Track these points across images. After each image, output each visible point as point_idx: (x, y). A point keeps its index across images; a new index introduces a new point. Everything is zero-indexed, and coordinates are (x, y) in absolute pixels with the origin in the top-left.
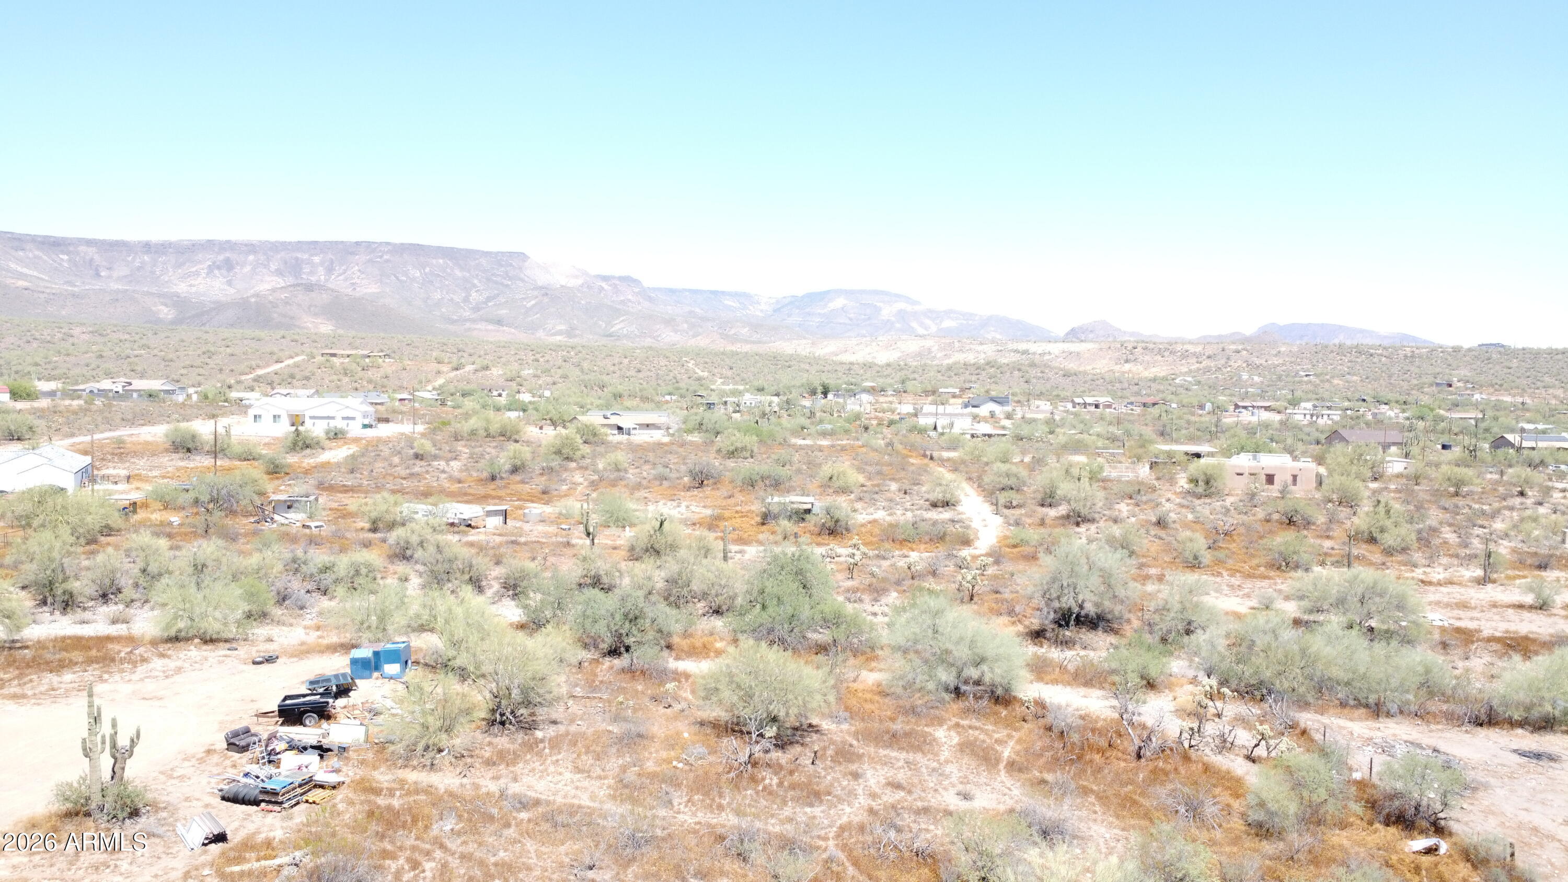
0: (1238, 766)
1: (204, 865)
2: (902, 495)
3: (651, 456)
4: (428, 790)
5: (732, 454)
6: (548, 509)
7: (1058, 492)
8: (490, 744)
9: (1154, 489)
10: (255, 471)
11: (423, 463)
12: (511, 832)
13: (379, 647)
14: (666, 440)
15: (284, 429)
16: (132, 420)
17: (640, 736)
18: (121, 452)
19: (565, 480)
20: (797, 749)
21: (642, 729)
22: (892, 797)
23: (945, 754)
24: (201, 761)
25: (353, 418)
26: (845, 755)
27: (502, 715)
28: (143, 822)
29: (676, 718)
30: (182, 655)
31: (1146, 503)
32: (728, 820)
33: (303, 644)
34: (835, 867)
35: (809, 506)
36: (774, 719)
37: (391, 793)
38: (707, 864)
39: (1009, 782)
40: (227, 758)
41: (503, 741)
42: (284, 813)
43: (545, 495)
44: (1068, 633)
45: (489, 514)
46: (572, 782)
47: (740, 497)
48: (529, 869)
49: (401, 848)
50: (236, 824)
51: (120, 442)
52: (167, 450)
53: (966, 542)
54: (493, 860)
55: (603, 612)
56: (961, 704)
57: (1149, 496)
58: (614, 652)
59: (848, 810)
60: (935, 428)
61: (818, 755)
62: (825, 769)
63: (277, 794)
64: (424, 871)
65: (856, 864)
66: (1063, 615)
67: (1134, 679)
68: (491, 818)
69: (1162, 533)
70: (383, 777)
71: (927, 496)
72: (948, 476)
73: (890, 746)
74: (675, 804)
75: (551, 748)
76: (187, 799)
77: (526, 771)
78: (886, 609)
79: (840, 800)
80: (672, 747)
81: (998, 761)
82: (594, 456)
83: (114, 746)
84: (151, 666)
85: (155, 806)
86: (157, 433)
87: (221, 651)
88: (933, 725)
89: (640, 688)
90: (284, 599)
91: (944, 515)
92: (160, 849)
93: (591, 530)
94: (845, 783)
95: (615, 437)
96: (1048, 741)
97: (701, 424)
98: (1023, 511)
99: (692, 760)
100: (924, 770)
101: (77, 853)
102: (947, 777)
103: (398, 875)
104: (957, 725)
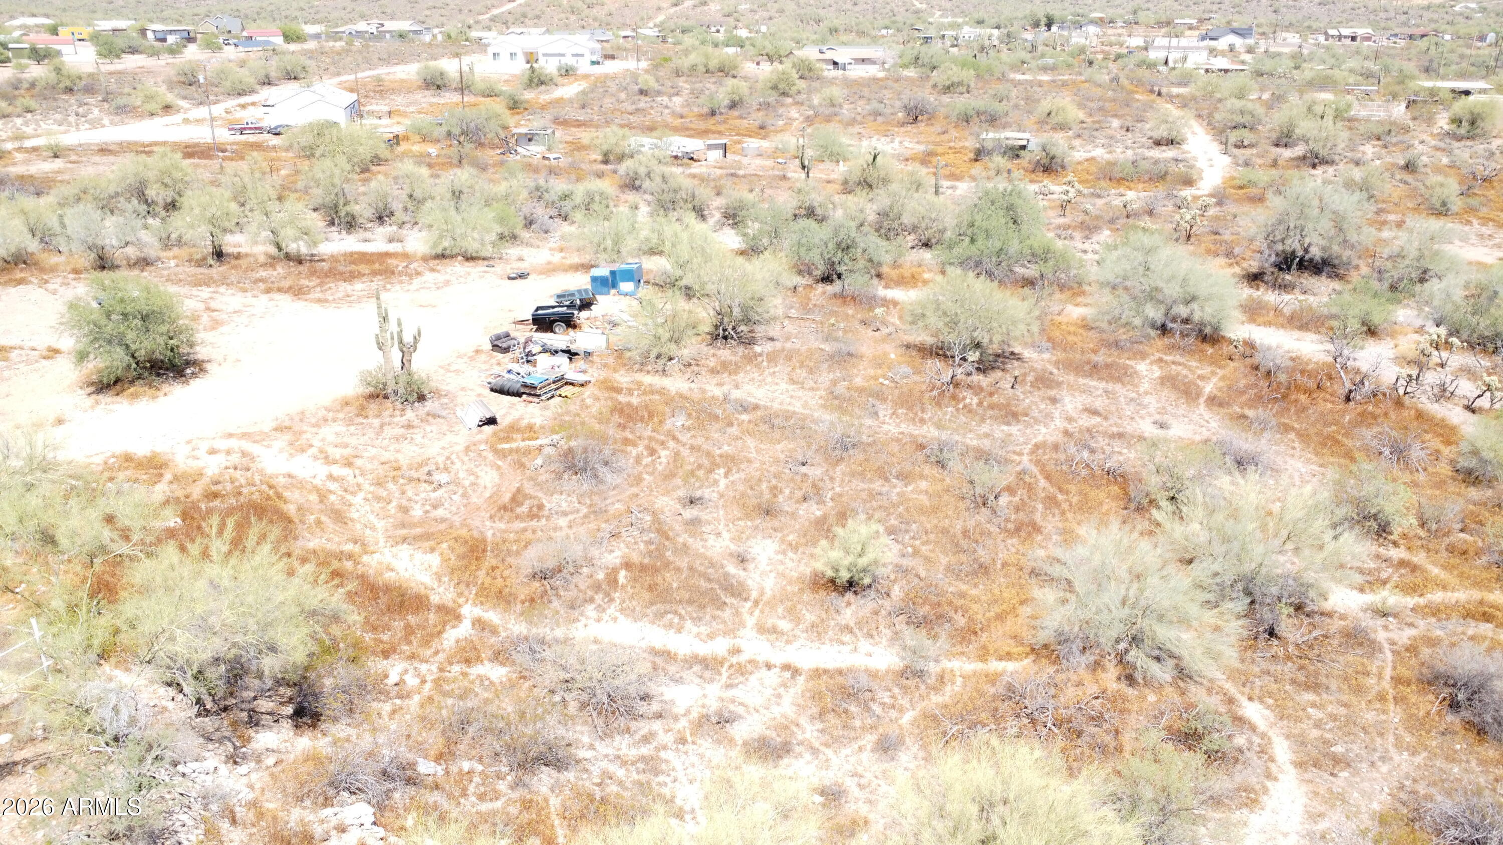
0: (1455, 414)
1: (480, 442)
2: (1123, 132)
3: (866, 92)
4: (662, 392)
5: (948, 89)
6: (765, 144)
7: (1297, 131)
8: (714, 355)
9: (1407, 130)
10: (498, 106)
11: (647, 99)
12: (734, 430)
13: (616, 267)
14: (881, 75)
15: (520, 66)
16: (388, 59)
17: (850, 355)
18: (381, 89)
19: (781, 116)
20: (998, 374)
21: (852, 349)
22: (1087, 421)
23: (1145, 386)
24: (472, 358)
25: (582, 55)
26: (1044, 381)
27: (725, 330)
28: (429, 405)
29: (883, 340)
30: (449, 269)
31: (1395, 145)
32: (929, 432)
33: (549, 263)
34: (1027, 479)
35: (1024, 143)
36: (978, 345)
37: (630, 392)
38: (908, 467)
39: (1207, 415)
40: (492, 357)
41: (725, 353)
42: (542, 404)
43: (762, 130)
44: (1288, 277)
45: (710, 147)
46: (787, 391)
47: (954, 133)
48: (749, 461)
49: (640, 438)
50: (504, 411)
51: (379, 80)
52: (420, 87)
53: (1188, 182)
54: (718, 452)
55: (817, 241)
56: (1166, 341)
57: (1400, 138)
58: (826, 279)
59: (1044, 430)
60: (1166, 63)
61: (1019, 379)
62: (1024, 393)
63: (535, 388)
64: (660, 457)
65: (1048, 477)
66: (1286, 259)
67: (1354, 325)
68: (716, 418)
69: (1409, 178)
70: (623, 378)
71: (1150, 134)
72: (1174, 112)
73: (1090, 376)
74: (881, 415)
75: (769, 361)
77: (746, 380)
78: (1097, 247)
79: (1037, 421)
80: (880, 366)
81: (1198, 395)
82: (810, 92)
83: (401, 342)
84: (424, 278)
85: (437, 393)
86: (409, 71)
87: (481, 267)
88: (1135, 358)
89: (850, 312)
90: (531, 223)
91: (1168, 153)
92: (445, 428)
93: (806, 163)
94: (1043, 406)
95: (831, 73)
96: (1253, 379)
97: (917, 58)
98: (1254, 151)
99: (897, 378)
100: (1122, 399)
101: (382, 426)
102: (1145, 407)
103: (638, 459)
104: (1161, 360)
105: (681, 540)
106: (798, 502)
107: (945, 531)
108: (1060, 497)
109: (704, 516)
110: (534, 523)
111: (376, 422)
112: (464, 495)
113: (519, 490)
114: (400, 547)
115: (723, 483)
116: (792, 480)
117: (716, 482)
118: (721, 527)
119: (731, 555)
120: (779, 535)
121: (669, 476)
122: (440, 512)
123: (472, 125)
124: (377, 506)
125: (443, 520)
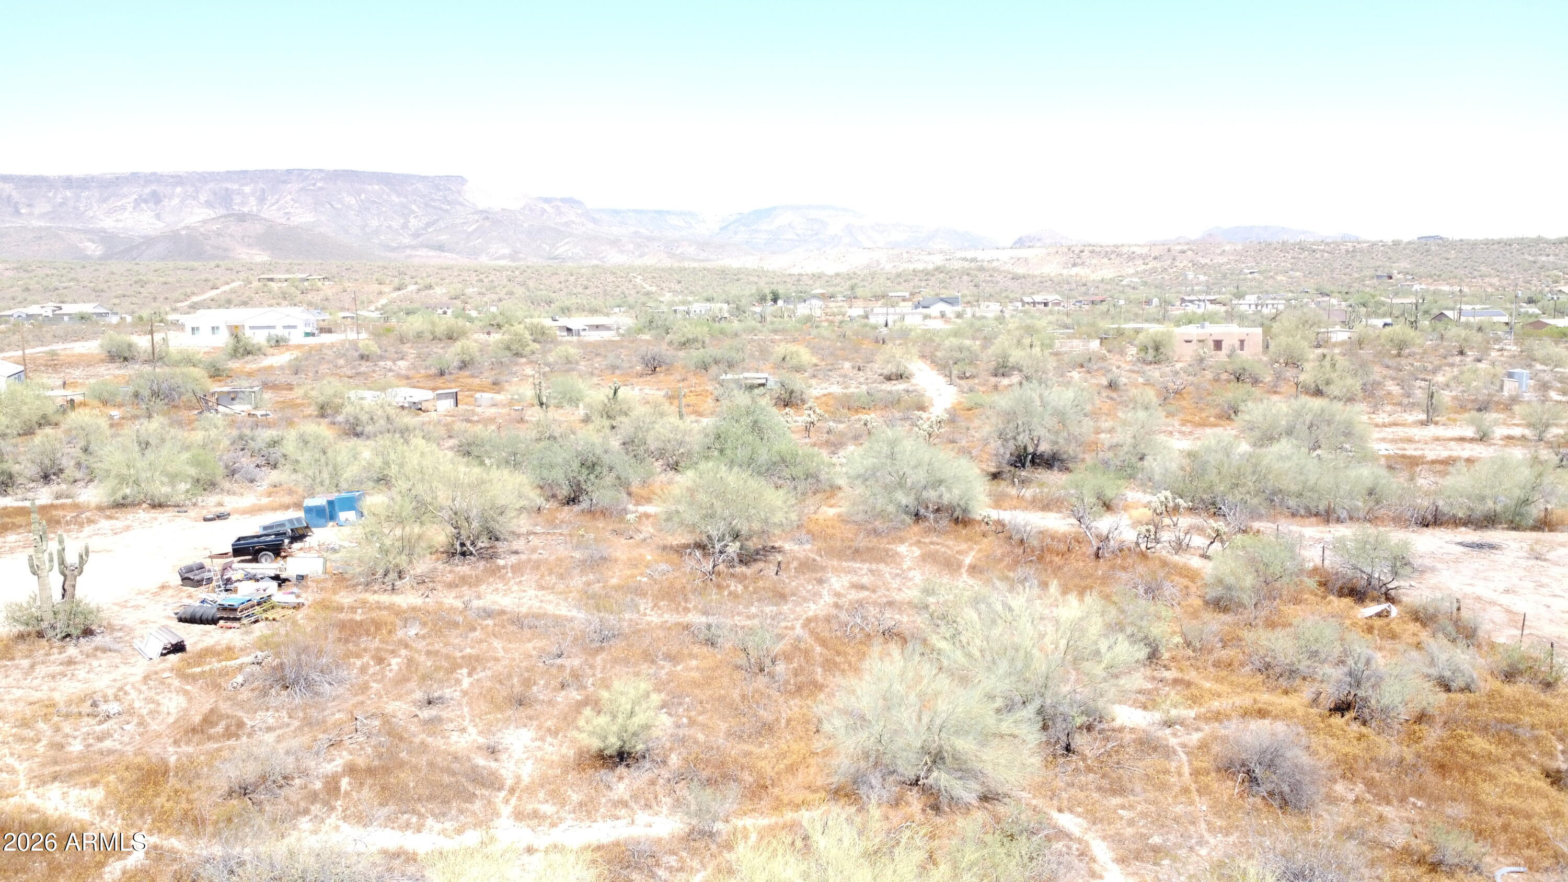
0: (1195, 562)
1: (164, 670)
2: (856, 371)
3: (602, 351)
4: (390, 608)
5: (684, 345)
6: (499, 397)
7: (1011, 360)
8: (450, 572)
9: (1104, 359)
10: (198, 373)
11: (368, 364)
12: (477, 634)
13: (334, 496)
14: (618, 338)
15: (223, 339)
16: (65, 338)
17: (604, 559)
18: (53, 364)
19: (515, 373)
20: (761, 565)
21: (605, 554)
22: (854, 595)
23: (907, 564)
24: (155, 594)
25: (295, 327)
26: (806, 566)
27: (463, 545)
28: (98, 640)
29: (638, 545)
30: (130, 516)
31: (1097, 370)
32: (696, 619)
33: (254, 505)
34: (802, 646)
35: (763, 381)
36: (736, 536)
37: (353, 609)
38: (674, 650)
39: (971, 581)
40: (182, 591)
41: (463, 568)
42: (244, 629)
43: (496, 385)
44: (1023, 473)
45: (440, 397)
46: (537, 596)
47: (693, 380)
48: (497, 660)
49: (365, 650)
50: (195, 639)
51: (53, 354)
52: (102, 361)
53: (922, 408)
54: (459, 655)
55: (560, 460)
56: (923, 525)
57: (1100, 364)
58: (572, 500)
59: (813, 607)
60: (886, 325)
61: (783, 566)
62: (788, 578)
63: (235, 610)
64: (390, 665)
65: (823, 643)
66: (1019, 456)
67: (1090, 499)
68: (456, 625)
69: (1114, 395)
70: (345, 598)
71: (880, 371)
72: (898, 352)
73: (854, 559)
74: (642, 609)
75: (514, 572)
76: (143, 622)
77: (489, 590)
78: (844, 461)
79: (805, 600)
80: (636, 566)
81: (960, 566)
82: (544, 353)
83: (62, 562)
84: (97, 526)
85: (111, 628)
86: (92, 347)
87: (170, 513)
88: (894, 542)
89: (601, 525)
90: (233, 472)
91: (898, 387)
92: (118, 660)
93: (544, 400)
94: (810, 587)
95: (564, 337)
96: (1009, 548)
97: (651, 322)
98: (976, 381)
99: (656, 576)
100: (887, 575)
101: (32, 667)
102: (911, 580)
103: (363, 670)
104: (919, 542)
105: (417, 740)
106: (554, 690)
107: (721, 699)
108: (838, 659)
109: (444, 714)
110: (232, 742)
111: (25, 663)
112: (140, 724)
113: (212, 711)
114: (49, 787)
115: (466, 682)
116: (547, 671)
117: (458, 682)
118: (466, 723)
119: (479, 748)
120: (535, 723)
121: (402, 680)
122: (108, 744)
123: (164, 385)
124: (18, 748)
125: (110, 752)
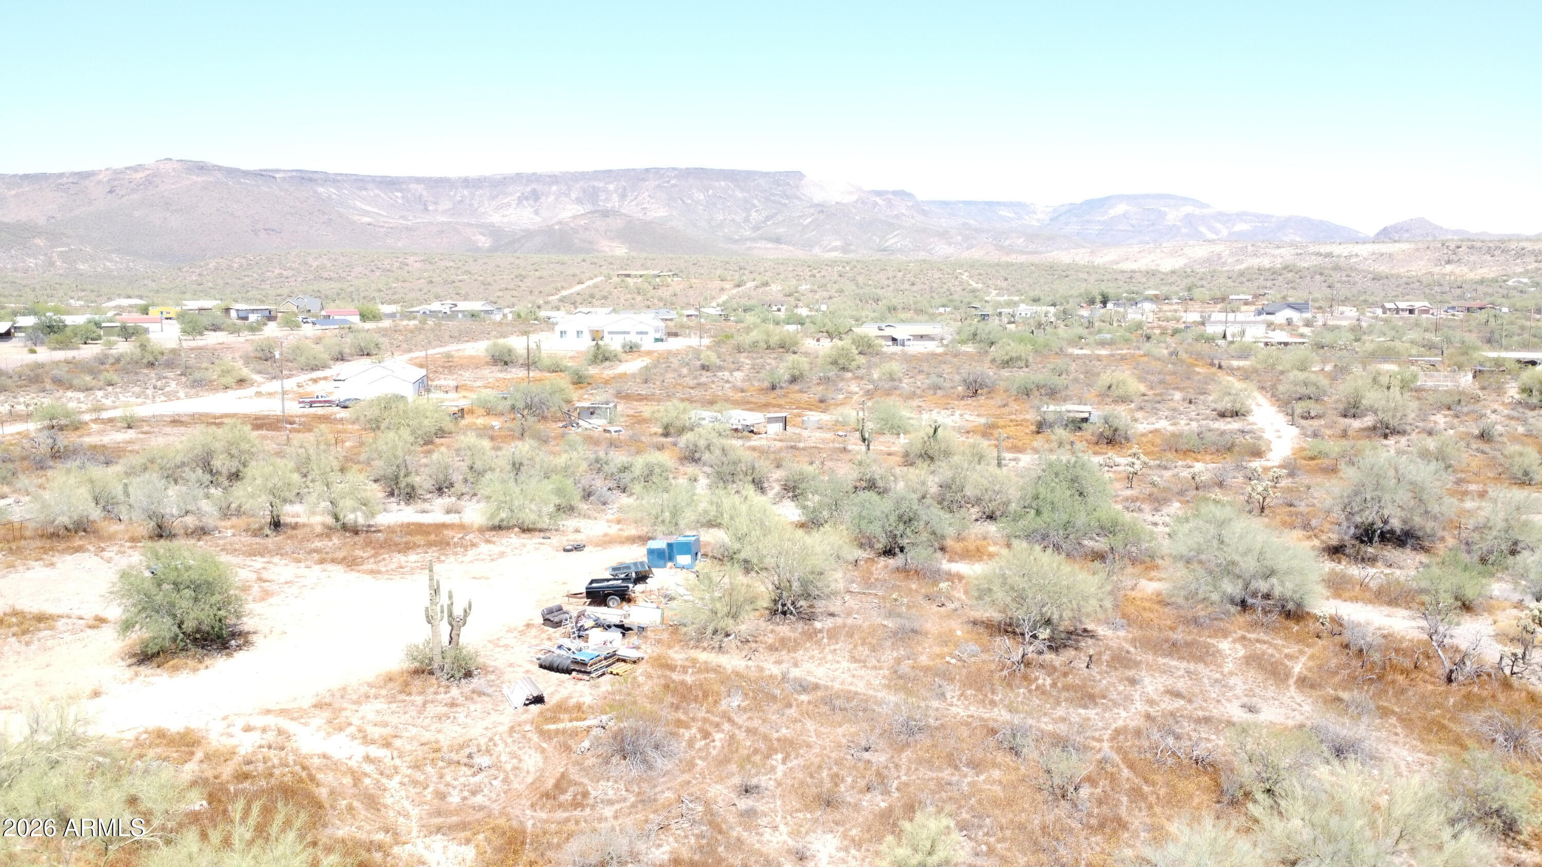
1: (526, 722)
2: (1187, 405)
3: (925, 366)
4: (717, 669)
5: (1007, 364)
6: (825, 417)
7: (1364, 402)
8: (772, 631)
9: (1477, 400)
10: (563, 381)
11: (709, 374)
12: (792, 712)
13: (673, 539)
14: (940, 350)
15: (586, 344)
16: (457, 338)
17: (914, 631)
18: (450, 365)
19: (841, 390)
20: (1071, 653)
21: (916, 626)
22: (1170, 704)
23: (1229, 666)
24: (522, 633)
25: (646, 333)
26: (1120, 660)
27: (784, 605)
28: (475, 682)
29: (948, 617)
30: (504, 541)
31: (1467, 414)
32: (1000, 715)
33: (606, 535)
34: (1109, 768)
35: (1086, 415)
36: (1048, 622)
37: (684, 670)
38: (979, 755)
39: (1299, 698)
40: (543, 632)
41: (784, 629)
42: (592, 682)
43: (822, 403)
44: (1370, 550)
45: (770, 420)
46: (849, 670)
47: (1014, 406)
48: (809, 746)
49: (693, 719)
50: (552, 689)
51: (449, 356)
52: (488, 363)
53: (1257, 453)
54: (776, 735)
55: (878, 513)
56: (1248, 617)
57: (1471, 407)
58: (888, 552)
59: (1124, 714)
60: (1224, 337)
61: (1094, 659)
62: (1100, 673)
63: (586, 665)
64: (714, 741)
65: (1131, 766)
66: (1366, 531)
67: (1447, 600)
68: (774, 698)
69: (1486, 447)
70: (677, 655)
71: (1213, 406)
72: (1236, 384)
73: (1170, 655)
74: (948, 696)
75: (829, 638)
76: (511, 665)
77: (806, 658)
78: (1167, 519)
79: (1116, 704)
80: (946, 644)
81: (1287, 676)
82: (869, 367)
83: (450, 615)
84: (479, 550)
85: (484, 669)
86: (478, 348)
87: (536, 539)
88: (1216, 636)
89: (914, 586)
90: (589, 495)
91: (1234, 425)
92: (490, 706)
93: (867, 436)
94: (1121, 688)
95: (890, 348)
96: (1344, 659)
97: (975, 335)
98: (1323, 422)
99: (965, 657)
100: (1206, 680)
101: (424, 704)
102: (1231, 689)
103: (691, 743)
104: (1243, 638)
105: (735, 834)
106: (861, 792)
107: (1022, 827)
108: (1146, 789)
109: (761, 807)
110: (577, 813)
111: (419, 700)
112: (506, 780)
113: (563, 776)
114: (433, 837)
115: (781, 769)
116: (855, 767)
117: (773, 769)
118: (778, 819)
119: (789, 851)
120: (841, 829)
121: (723, 761)
122: (479, 799)
123: (536, 399)
124: (413, 791)
125: (482, 808)
